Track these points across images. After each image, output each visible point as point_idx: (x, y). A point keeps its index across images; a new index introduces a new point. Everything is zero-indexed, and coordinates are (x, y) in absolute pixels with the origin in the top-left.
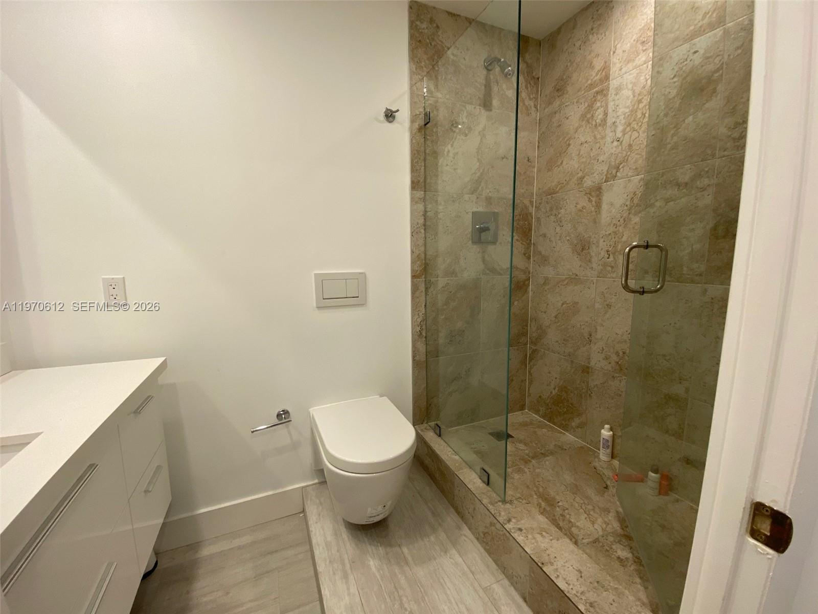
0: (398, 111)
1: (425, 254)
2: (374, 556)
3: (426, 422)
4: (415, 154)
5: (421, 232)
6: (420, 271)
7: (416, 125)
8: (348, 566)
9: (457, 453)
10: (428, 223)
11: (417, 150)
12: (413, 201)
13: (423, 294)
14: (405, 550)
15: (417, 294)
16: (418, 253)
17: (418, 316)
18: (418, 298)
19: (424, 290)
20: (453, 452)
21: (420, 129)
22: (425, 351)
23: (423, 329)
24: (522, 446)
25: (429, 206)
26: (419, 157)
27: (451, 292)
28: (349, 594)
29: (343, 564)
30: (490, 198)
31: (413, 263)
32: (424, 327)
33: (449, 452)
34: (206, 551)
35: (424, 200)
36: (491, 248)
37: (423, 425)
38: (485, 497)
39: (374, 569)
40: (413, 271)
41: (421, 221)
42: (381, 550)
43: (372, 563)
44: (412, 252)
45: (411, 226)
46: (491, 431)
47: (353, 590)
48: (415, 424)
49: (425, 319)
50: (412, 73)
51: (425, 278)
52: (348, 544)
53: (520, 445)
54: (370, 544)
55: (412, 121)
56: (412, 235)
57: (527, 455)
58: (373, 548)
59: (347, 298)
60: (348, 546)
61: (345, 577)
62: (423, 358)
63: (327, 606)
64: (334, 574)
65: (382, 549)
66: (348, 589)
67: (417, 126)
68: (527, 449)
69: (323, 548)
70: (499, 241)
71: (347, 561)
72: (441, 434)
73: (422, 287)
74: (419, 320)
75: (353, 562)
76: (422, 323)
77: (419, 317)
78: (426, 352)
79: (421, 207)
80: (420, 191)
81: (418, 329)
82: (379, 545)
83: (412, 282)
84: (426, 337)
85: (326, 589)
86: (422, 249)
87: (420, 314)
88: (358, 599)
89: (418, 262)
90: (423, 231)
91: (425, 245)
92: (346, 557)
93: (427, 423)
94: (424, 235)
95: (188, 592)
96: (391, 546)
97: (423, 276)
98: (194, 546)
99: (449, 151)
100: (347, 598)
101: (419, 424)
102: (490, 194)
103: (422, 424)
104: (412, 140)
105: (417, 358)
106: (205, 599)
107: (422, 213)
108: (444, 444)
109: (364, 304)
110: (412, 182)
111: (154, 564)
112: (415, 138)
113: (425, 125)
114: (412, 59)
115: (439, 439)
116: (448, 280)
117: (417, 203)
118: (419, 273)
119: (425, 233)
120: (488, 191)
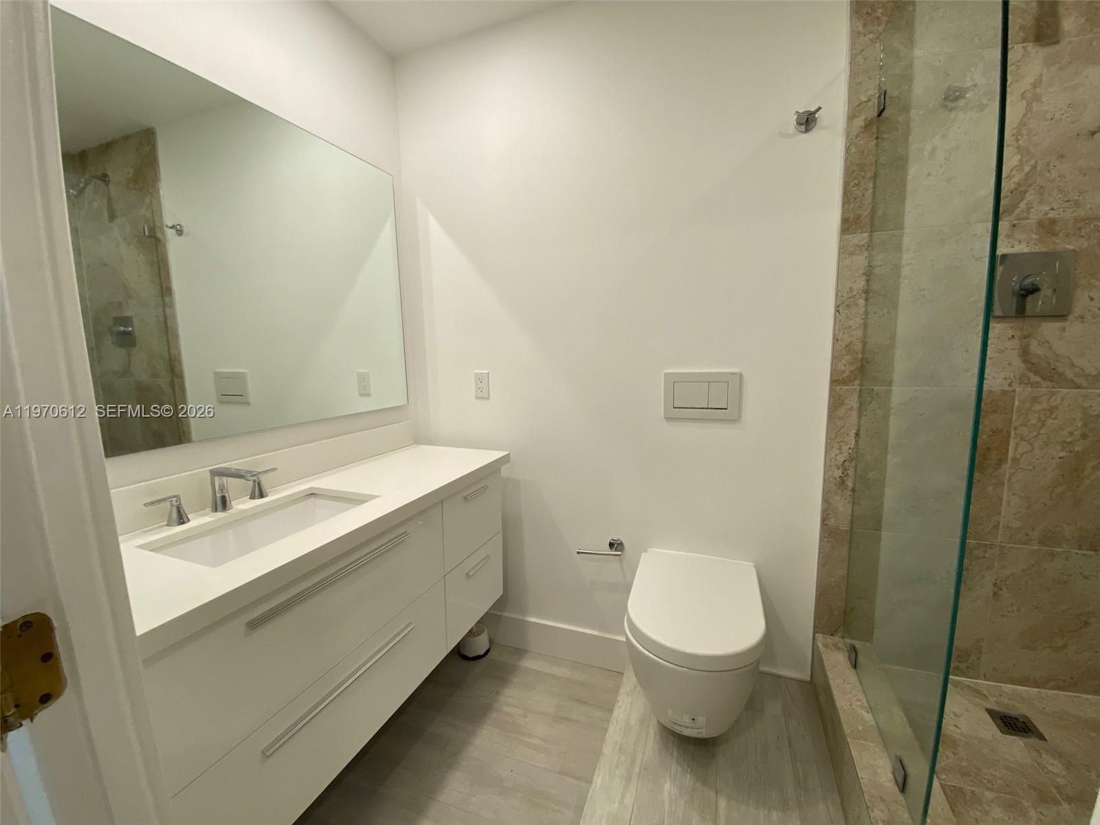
0: (820, 108)
1: (865, 343)
2: (675, 780)
3: (840, 634)
4: (853, 172)
5: (857, 305)
6: (851, 372)
7: (860, 122)
8: (637, 770)
9: (871, 710)
10: (875, 286)
11: (858, 165)
12: (844, 251)
13: (855, 414)
14: (722, 803)
15: (841, 412)
16: (847, 339)
17: (838, 452)
18: (841, 418)
19: (856, 406)
20: (866, 705)
21: (868, 126)
22: (849, 512)
23: (848, 475)
24: (1055, 766)
25: (879, 258)
26: (863, 174)
27: (922, 415)
28: (621, 802)
29: (633, 763)
30: (1053, 222)
31: (835, 358)
32: (851, 472)
33: (857, 700)
34: (528, 663)
35: (870, 246)
36: (1049, 329)
37: (832, 637)
38: (883, 807)
39: (666, 794)
40: (834, 371)
41: (861, 283)
42: (688, 780)
43: (667, 786)
44: (836, 340)
45: (837, 295)
46: (995, 708)
47: (629, 800)
48: (817, 630)
49: (855, 457)
50: (855, 35)
51: (860, 385)
52: (650, 743)
53: (1051, 761)
54: (678, 763)
55: (851, 117)
56: (838, 311)
57: (1057, 787)
58: (679, 769)
59: (708, 408)
60: (649, 747)
61: (628, 779)
62: (844, 525)
63: (591, 797)
64: (617, 767)
65: (690, 779)
66: (623, 796)
67: (862, 124)
68: (1064, 777)
69: (621, 729)
70: (1077, 311)
71: (638, 762)
72: (857, 665)
73: (853, 401)
74: (841, 459)
75: (645, 769)
76: (847, 464)
77: (842, 453)
78: (852, 516)
79: (861, 260)
80: (862, 233)
81: (838, 473)
82: (689, 770)
83: (832, 390)
84: (853, 490)
85: (600, 777)
86: (859, 333)
87: (843, 447)
88: (627, 816)
89: (848, 357)
90: (861, 302)
91: (865, 326)
92: (640, 756)
93: (843, 637)
94: (863, 310)
95: (498, 693)
96: (705, 783)
97: (857, 382)
98: (520, 652)
99: (934, 149)
100: (616, 805)
101: (827, 634)
102: (1052, 215)
103: (832, 635)
104: (847, 150)
105: (832, 522)
106: (507, 709)
107: (862, 271)
108: (858, 684)
109: (735, 420)
110: (845, 221)
111: (485, 651)
112: (856, 144)
113: (880, 115)
114: (857, 12)
115: (851, 673)
116: (916, 391)
117: (851, 254)
118: (848, 377)
119: (866, 305)
120: (1047, 208)
